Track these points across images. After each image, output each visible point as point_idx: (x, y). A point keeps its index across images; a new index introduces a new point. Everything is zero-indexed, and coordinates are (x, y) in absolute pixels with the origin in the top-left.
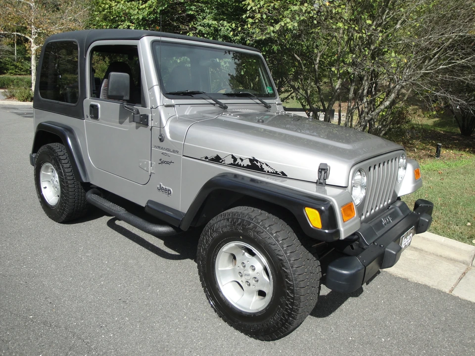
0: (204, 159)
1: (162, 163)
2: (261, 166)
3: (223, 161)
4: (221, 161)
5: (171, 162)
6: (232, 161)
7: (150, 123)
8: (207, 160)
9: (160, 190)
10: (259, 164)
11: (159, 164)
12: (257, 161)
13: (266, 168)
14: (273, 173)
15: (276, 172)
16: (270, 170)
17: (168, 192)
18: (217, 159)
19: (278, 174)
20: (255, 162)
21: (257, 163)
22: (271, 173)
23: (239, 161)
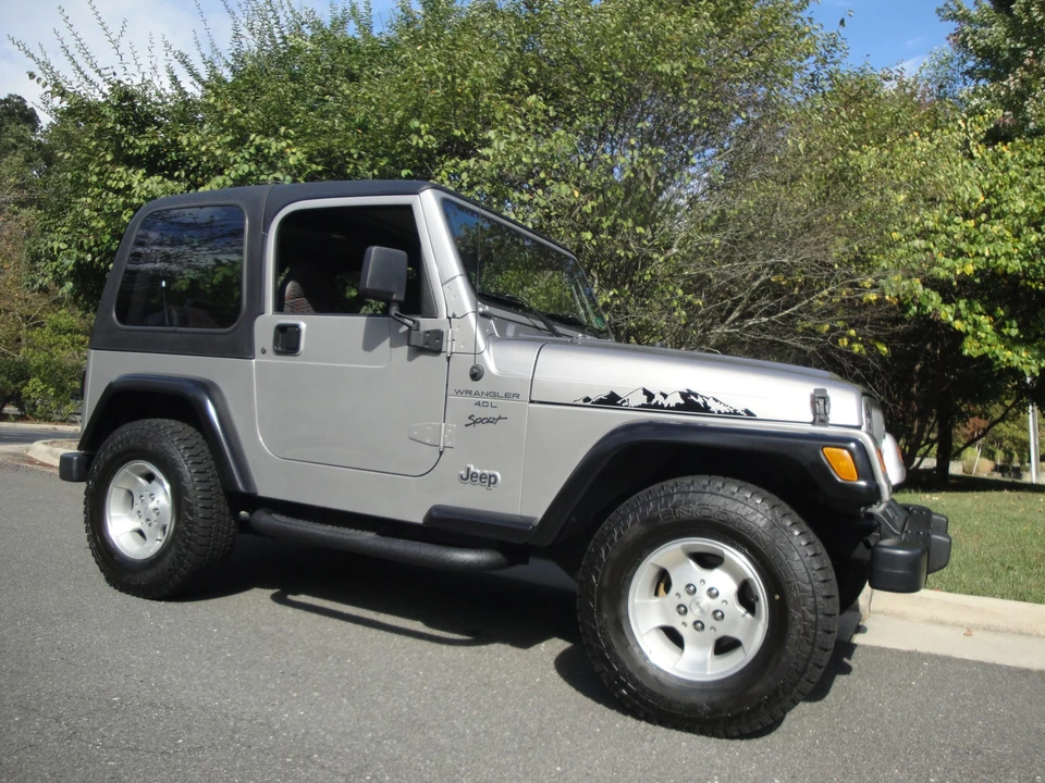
0: (581, 402)
1: (475, 422)
2: (705, 403)
3: (624, 401)
4: (619, 402)
5: (500, 418)
6: (644, 400)
7: (448, 347)
8: (588, 404)
9: (467, 479)
10: (700, 401)
11: (467, 425)
12: (696, 395)
13: (714, 407)
14: (730, 413)
15: (735, 411)
16: (723, 409)
17: (490, 480)
18: (612, 400)
19: (739, 414)
20: (692, 397)
21: (697, 398)
22: (726, 413)
23: (658, 399)
